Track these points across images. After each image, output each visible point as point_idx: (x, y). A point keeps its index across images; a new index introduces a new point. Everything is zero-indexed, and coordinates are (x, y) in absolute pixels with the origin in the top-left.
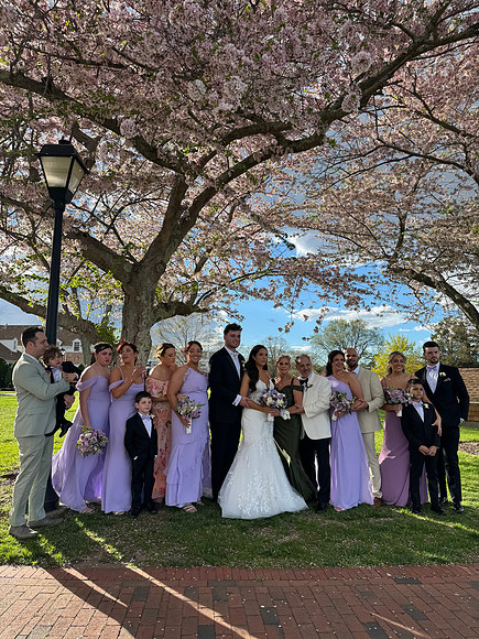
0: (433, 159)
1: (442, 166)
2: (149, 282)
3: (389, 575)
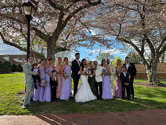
0: (129, 8)
1: (131, 10)
2: (54, 42)
3: (117, 114)
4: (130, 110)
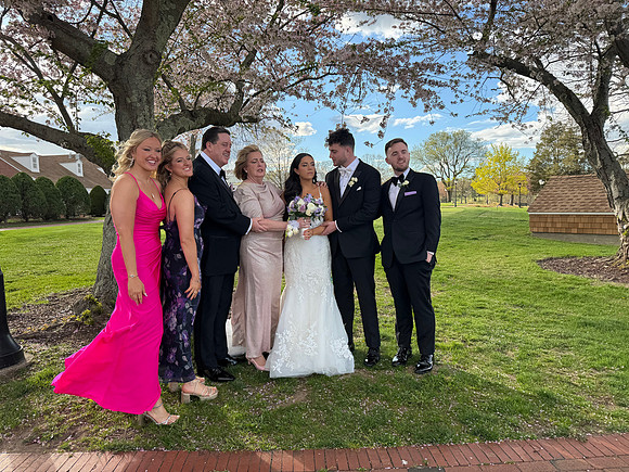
3: (405, 462)
4: (486, 436)
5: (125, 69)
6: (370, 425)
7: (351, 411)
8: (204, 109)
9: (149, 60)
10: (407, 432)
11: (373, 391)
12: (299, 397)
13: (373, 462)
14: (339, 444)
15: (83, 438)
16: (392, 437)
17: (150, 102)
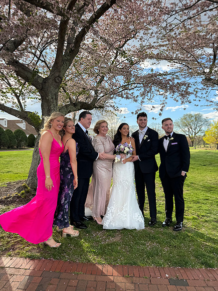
2: (52, 88)
3: (167, 276)
4: (208, 265)
5: (47, 84)
6: (150, 255)
7: (142, 247)
8: (80, 102)
9: (57, 81)
10: (168, 260)
11: (152, 238)
12: (117, 239)
13: (151, 274)
14: (135, 263)
15: (17, 251)
16: (161, 262)
17: (56, 99)
